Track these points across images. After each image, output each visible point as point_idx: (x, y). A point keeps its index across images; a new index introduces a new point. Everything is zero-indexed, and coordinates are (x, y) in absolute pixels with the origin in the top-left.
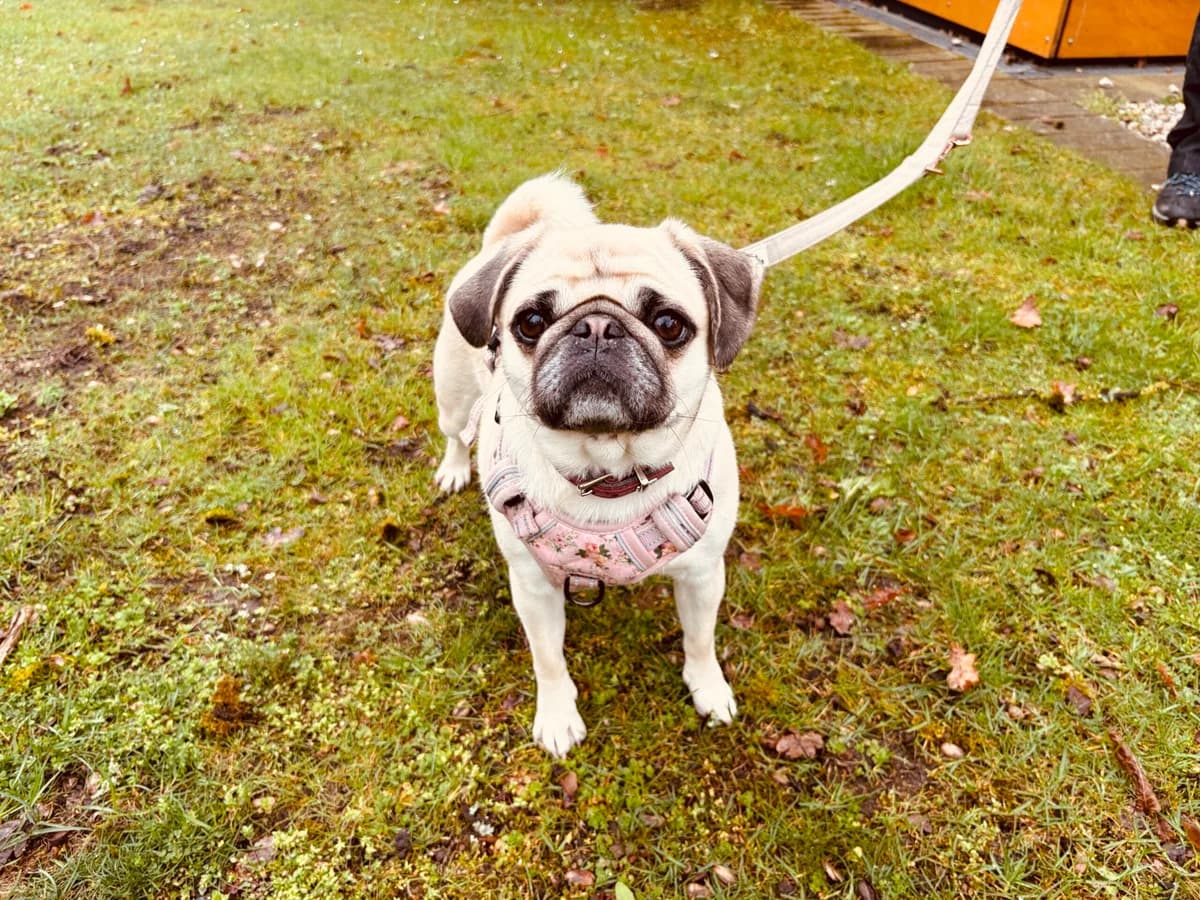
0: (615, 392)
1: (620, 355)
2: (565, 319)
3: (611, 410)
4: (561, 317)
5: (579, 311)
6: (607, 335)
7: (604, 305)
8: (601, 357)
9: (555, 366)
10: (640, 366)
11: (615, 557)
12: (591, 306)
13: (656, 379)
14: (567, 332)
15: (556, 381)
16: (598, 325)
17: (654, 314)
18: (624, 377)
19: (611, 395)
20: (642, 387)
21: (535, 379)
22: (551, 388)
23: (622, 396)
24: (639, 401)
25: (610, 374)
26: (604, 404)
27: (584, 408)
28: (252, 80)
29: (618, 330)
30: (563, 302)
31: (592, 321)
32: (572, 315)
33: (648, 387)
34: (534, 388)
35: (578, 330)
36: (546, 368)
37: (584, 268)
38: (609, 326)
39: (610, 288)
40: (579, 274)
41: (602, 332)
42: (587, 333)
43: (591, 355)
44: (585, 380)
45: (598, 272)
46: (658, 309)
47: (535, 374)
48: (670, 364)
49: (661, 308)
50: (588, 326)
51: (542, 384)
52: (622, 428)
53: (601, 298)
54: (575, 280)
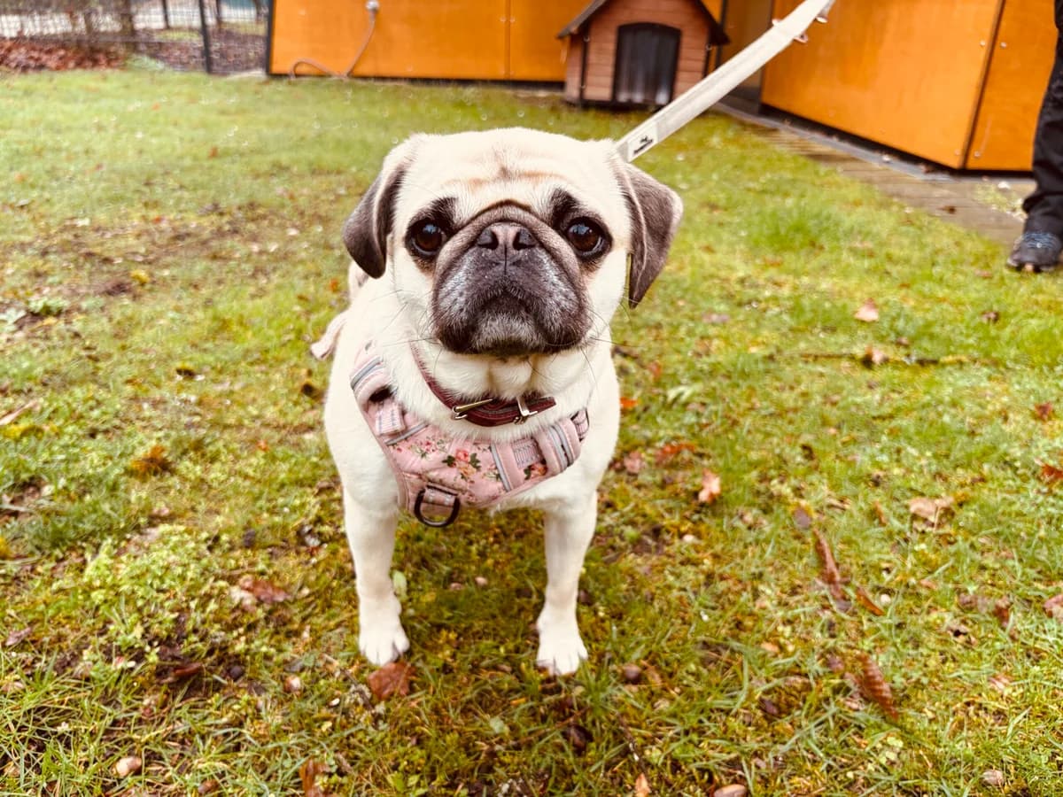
0: (528, 311)
1: (531, 268)
2: (469, 228)
3: (523, 330)
4: (463, 227)
5: (484, 218)
6: (517, 245)
7: (512, 212)
8: (512, 270)
9: (460, 281)
10: (555, 279)
11: (484, 470)
12: (497, 213)
13: (572, 295)
14: (472, 243)
15: (462, 299)
16: (506, 234)
17: (567, 220)
18: (537, 292)
19: (523, 313)
20: (558, 304)
21: (436, 298)
22: (457, 307)
23: (535, 316)
24: (555, 319)
25: (522, 289)
26: (516, 325)
27: (494, 328)
28: (309, 154)
29: (528, 240)
30: (465, 209)
31: (499, 229)
32: (476, 223)
33: (564, 303)
34: (436, 308)
35: (483, 241)
36: (450, 285)
37: (489, 170)
38: (518, 235)
39: (519, 191)
40: (482, 177)
41: (510, 242)
42: (494, 243)
43: (501, 269)
44: (495, 298)
45: (505, 174)
46: (573, 215)
47: (437, 291)
48: (586, 278)
49: (576, 215)
50: (494, 236)
51: (445, 303)
52: (536, 349)
53: (508, 203)
54: (478, 183)
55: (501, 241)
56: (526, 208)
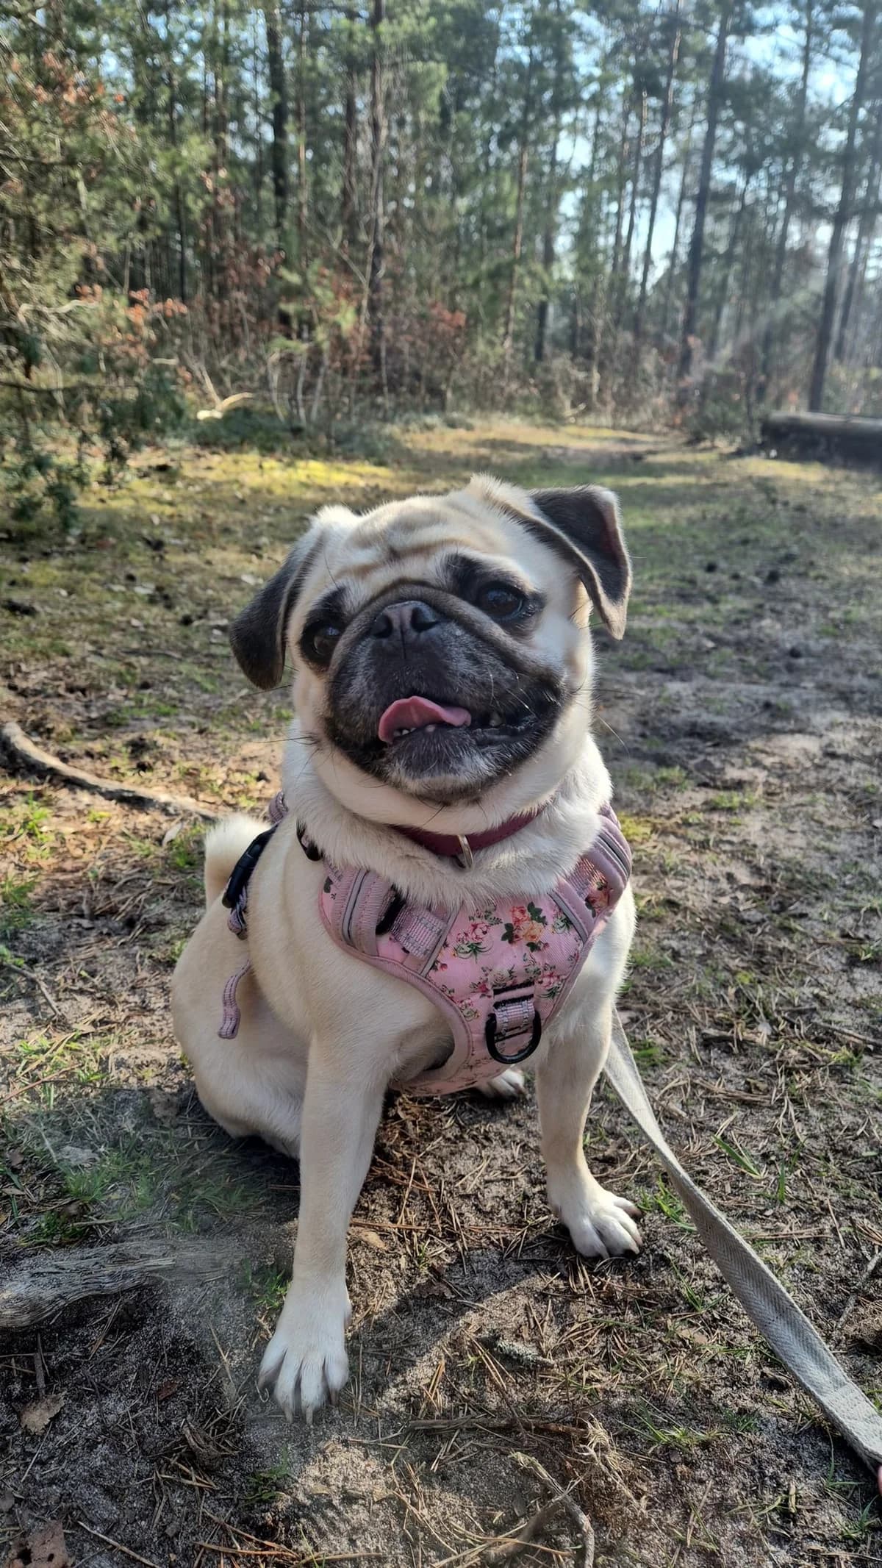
4: (354, 618)
5: (375, 605)
6: (417, 625)
14: (366, 634)
16: (401, 614)
17: (476, 587)
29: (431, 617)
30: (354, 599)
31: (393, 612)
32: (367, 611)
37: (377, 554)
38: (415, 613)
40: (369, 563)
41: (407, 624)
42: (389, 629)
45: (394, 554)
46: (480, 582)
49: (484, 581)
50: (388, 621)
53: (401, 583)
54: (366, 569)
55: (396, 625)
56: (422, 583)
